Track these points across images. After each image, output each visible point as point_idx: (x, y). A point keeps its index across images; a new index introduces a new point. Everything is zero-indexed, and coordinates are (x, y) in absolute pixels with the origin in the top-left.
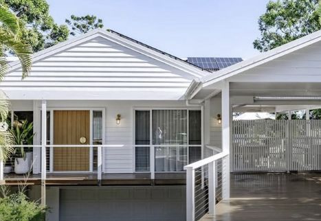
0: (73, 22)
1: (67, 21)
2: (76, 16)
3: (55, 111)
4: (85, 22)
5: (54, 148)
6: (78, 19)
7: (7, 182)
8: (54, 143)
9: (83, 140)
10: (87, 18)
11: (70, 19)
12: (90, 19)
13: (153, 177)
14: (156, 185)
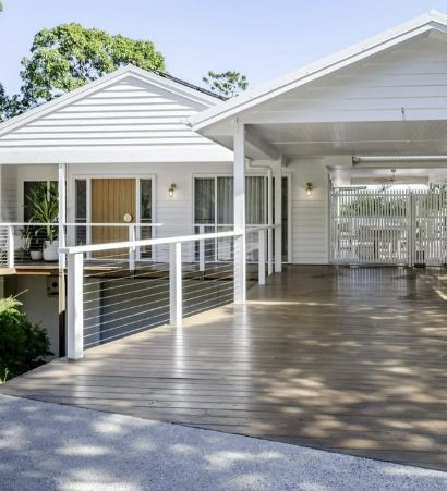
0: (212, 80)
1: (205, 79)
2: (215, 73)
3: (93, 180)
4: (225, 80)
5: (92, 227)
6: (217, 77)
7: (18, 270)
8: (93, 221)
9: (127, 217)
10: (228, 74)
11: (207, 77)
12: (232, 75)
13: (202, 269)
14: (206, 279)
